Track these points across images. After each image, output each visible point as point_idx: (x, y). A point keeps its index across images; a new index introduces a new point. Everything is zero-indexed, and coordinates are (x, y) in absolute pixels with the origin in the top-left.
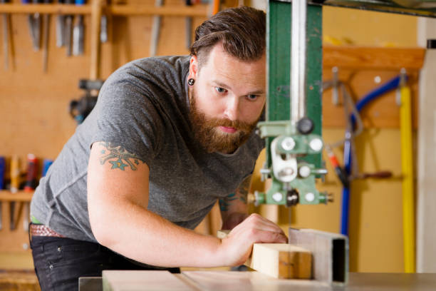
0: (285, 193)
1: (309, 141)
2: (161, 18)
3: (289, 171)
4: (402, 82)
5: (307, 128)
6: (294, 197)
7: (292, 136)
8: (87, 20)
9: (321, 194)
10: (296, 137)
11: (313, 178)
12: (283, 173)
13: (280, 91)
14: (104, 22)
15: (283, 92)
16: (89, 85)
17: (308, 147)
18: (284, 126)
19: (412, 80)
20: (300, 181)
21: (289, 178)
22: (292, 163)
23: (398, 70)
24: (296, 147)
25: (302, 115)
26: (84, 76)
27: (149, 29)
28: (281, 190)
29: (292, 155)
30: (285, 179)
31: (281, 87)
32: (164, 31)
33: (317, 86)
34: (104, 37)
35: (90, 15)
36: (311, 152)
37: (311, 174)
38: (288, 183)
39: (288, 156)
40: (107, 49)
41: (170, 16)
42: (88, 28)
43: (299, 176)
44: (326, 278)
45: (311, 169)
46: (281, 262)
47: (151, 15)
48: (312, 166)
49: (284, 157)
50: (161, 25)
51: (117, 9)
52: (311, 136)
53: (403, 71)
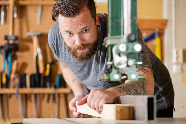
0: (120, 75)
1: (134, 46)
2: (43, 6)
3: (123, 62)
4: (156, 35)
5: (133, 38)
6: (125, 77)
7: (124, 43)
8: (7, 8)
9: (139, 75)
10: (127, 44)
11: (135, 66)
12: (120, 64)
13: (115, 23)
14: (16, 8)
15: (117, 23)
16: (9, 38)
17: (133, 49)
18: (120, 38)
19: (161, 34)
20: (128, 68)
21: (123, 66)
22: (124, 58)
23: (154, 30)
24: (127, 49)
25: (130, 32)
26: (6, 34)
27: (36, 12)
28: (118, 73)
29: (124, 54)
30: (121, 67)
31: (116, 20)
32: (44, 12)
33: (134, 20)
34: (15, 15)
35: (9, 5)
36: (134, 52)
37: (134, 64)
38: (122, 69)
39: (122, 55)
40: (17, 21)
41: (47, 5)
42: (8, 12)
43: (128, 66)
44: (144, 119)
45: (134, 62)
46: (117, 111)
47: (37, 5)
48: (134, 60)
49: (119, 55)
50: (42, 10)
51: (21, 3)
52: (134, 43)
53: (157, 30)
